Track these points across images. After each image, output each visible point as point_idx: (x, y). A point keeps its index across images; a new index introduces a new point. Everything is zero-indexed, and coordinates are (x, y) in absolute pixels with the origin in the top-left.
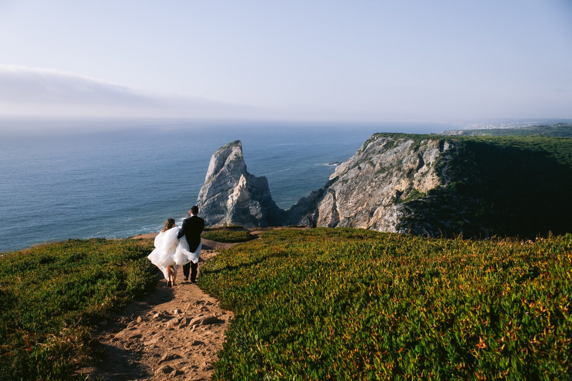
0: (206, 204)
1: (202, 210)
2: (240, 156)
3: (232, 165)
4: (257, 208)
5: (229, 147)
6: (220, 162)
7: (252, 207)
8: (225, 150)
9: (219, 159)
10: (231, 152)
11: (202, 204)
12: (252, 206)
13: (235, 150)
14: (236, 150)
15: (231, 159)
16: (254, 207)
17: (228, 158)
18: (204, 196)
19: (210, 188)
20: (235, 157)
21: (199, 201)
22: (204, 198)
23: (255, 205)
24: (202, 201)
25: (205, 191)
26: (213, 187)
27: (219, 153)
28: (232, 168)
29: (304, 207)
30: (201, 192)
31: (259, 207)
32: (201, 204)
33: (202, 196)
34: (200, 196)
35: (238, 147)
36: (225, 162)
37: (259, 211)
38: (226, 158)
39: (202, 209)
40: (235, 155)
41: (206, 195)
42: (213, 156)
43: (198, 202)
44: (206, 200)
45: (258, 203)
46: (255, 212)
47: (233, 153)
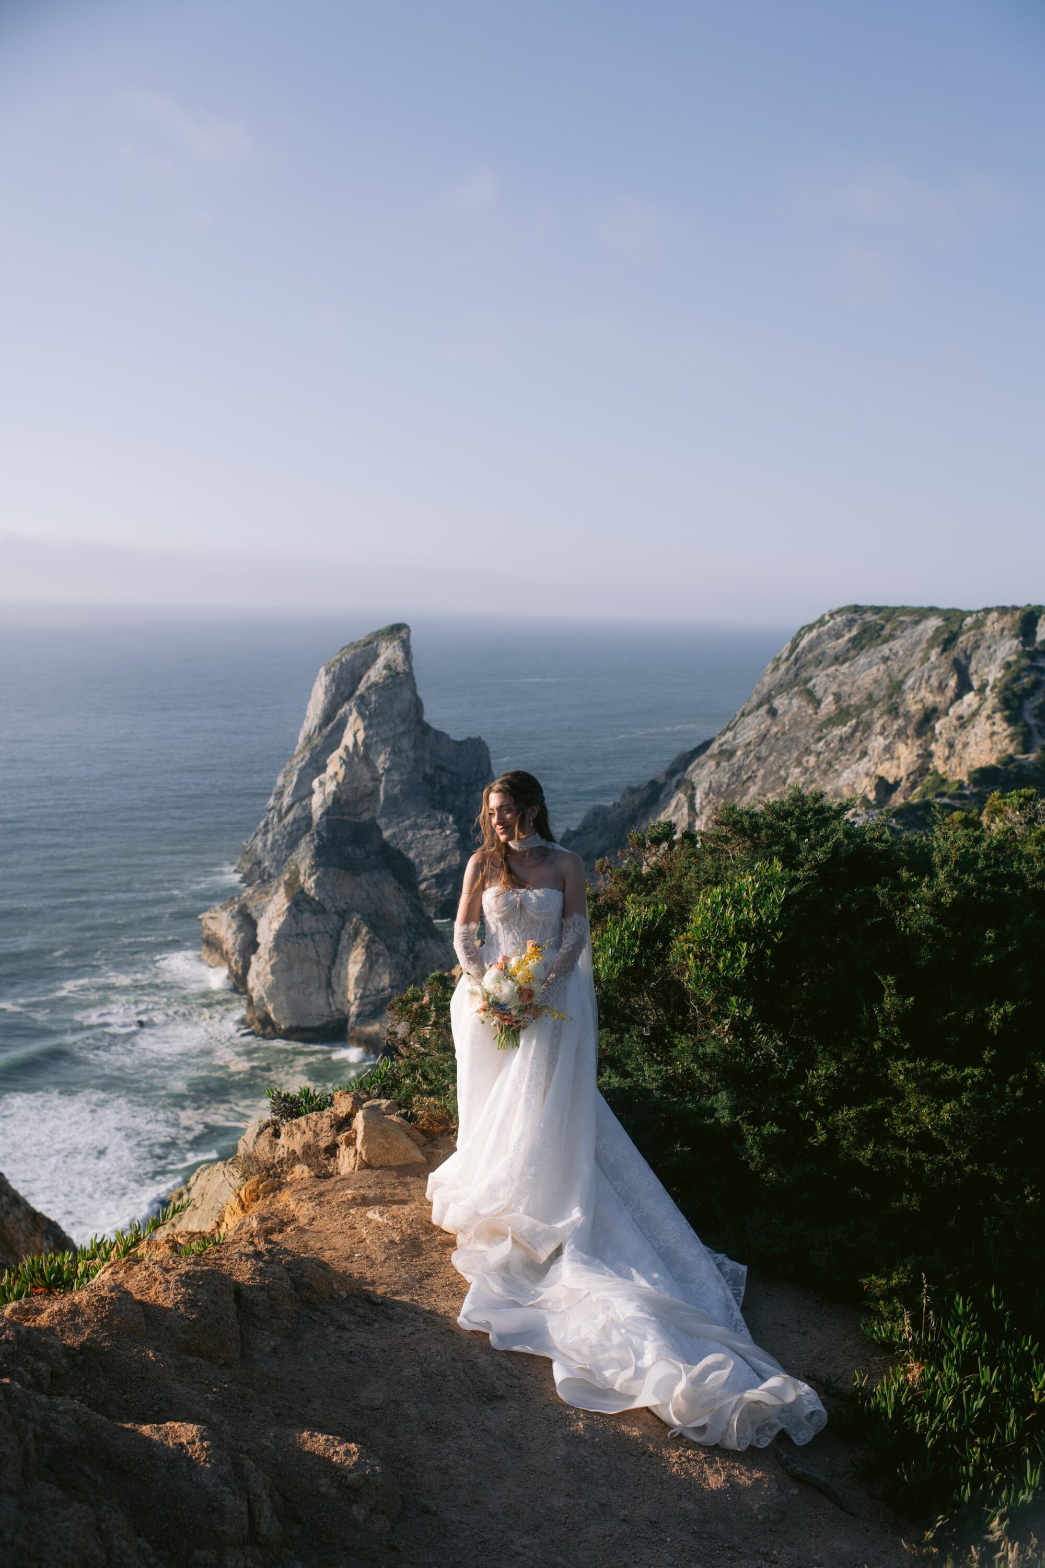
0: (290, 817)
1: (278, 837)
2: (401, 668)
3: (373, 698)
4: (446, 836)
5: (369, 643)
6: (342, 688)
7: (430, 833)
8: (358, 650)
9: (337, 680)
10: (377, 656)
11: (281, 819)
12: (433, 829)
13: (388, 652)
14: (390, 650)
15: (373, 679)
16: (437, 831)
17: (365, 678)
18: (286, 794)
19: (304, 768)
20: (385, 672)
21: (273, 808)
22: (286, 800)
23: (442, 826)
24: (280, 810)
25: (289, 779)
26: (314, 765)
27: (337, 661)
28: (373, 705)
29: (600, 836)
30: (280, 781)
31: (454, 831)
32: (276, 820)
33: (280, 794)
34: (276, 795)
35: (396, 643)
36: (355, 688)
37: (450, 845)
38: (361, 678)
39: (279, 833)
40: (387, 667)
41: (290, 790)
42: (322, 671)
43: (269, 811)
44: (290, 808)
45: (451, 819)
46: (439, 848)
47: (381, 662)
